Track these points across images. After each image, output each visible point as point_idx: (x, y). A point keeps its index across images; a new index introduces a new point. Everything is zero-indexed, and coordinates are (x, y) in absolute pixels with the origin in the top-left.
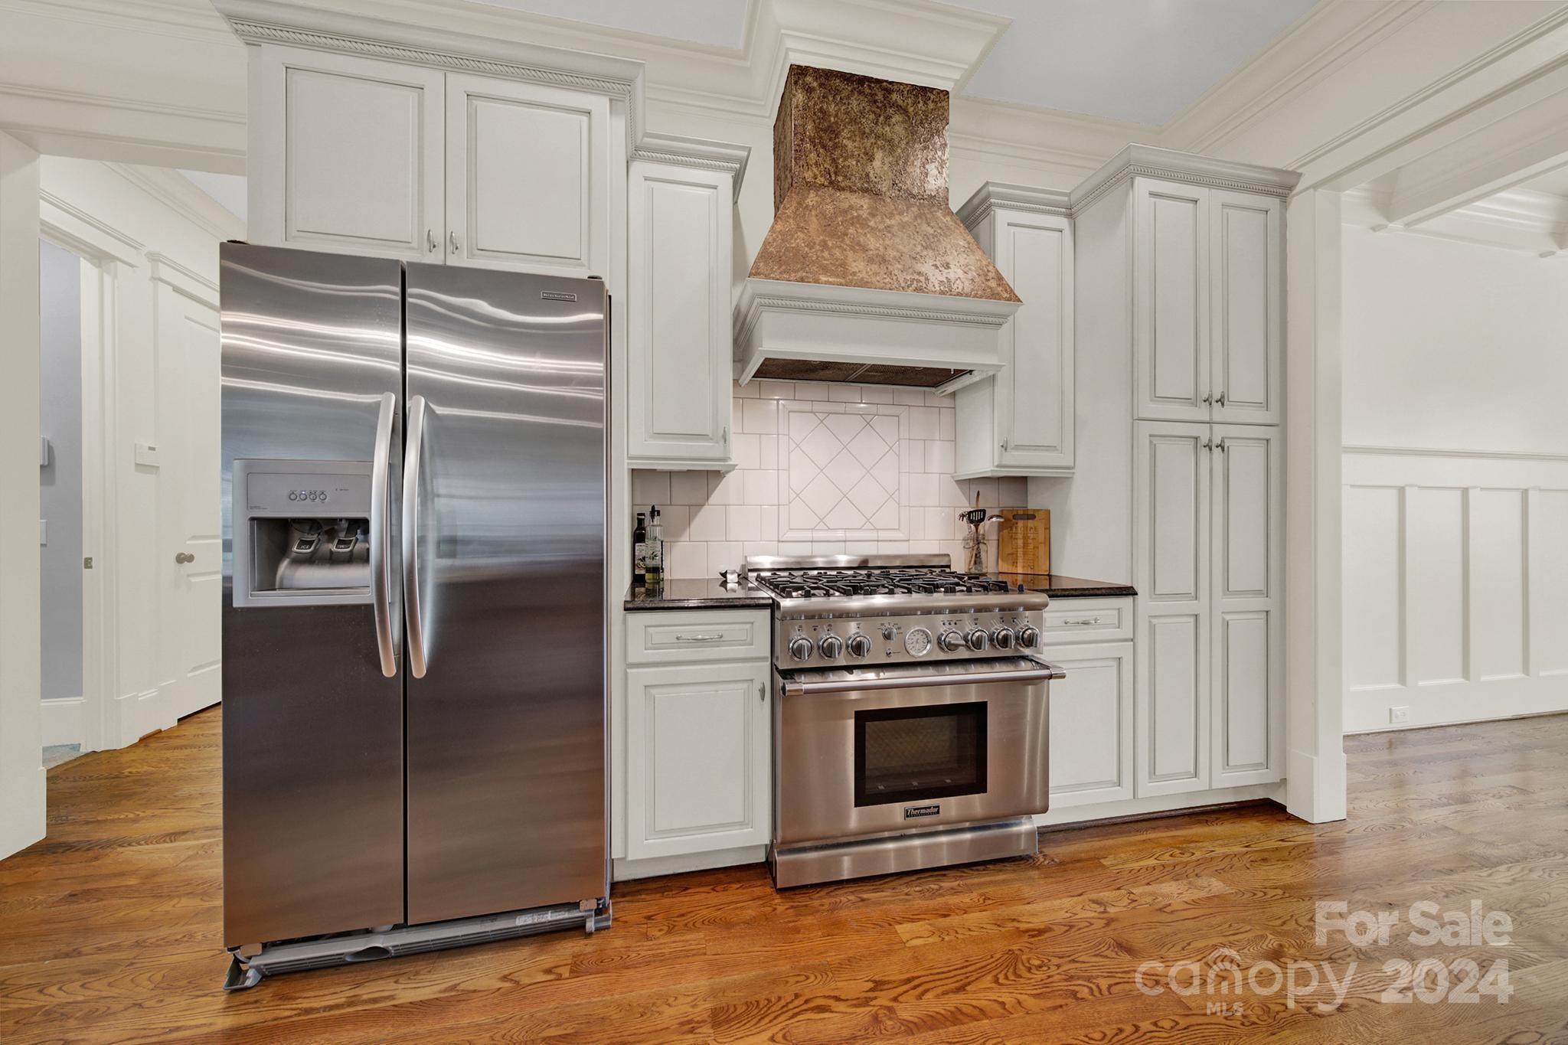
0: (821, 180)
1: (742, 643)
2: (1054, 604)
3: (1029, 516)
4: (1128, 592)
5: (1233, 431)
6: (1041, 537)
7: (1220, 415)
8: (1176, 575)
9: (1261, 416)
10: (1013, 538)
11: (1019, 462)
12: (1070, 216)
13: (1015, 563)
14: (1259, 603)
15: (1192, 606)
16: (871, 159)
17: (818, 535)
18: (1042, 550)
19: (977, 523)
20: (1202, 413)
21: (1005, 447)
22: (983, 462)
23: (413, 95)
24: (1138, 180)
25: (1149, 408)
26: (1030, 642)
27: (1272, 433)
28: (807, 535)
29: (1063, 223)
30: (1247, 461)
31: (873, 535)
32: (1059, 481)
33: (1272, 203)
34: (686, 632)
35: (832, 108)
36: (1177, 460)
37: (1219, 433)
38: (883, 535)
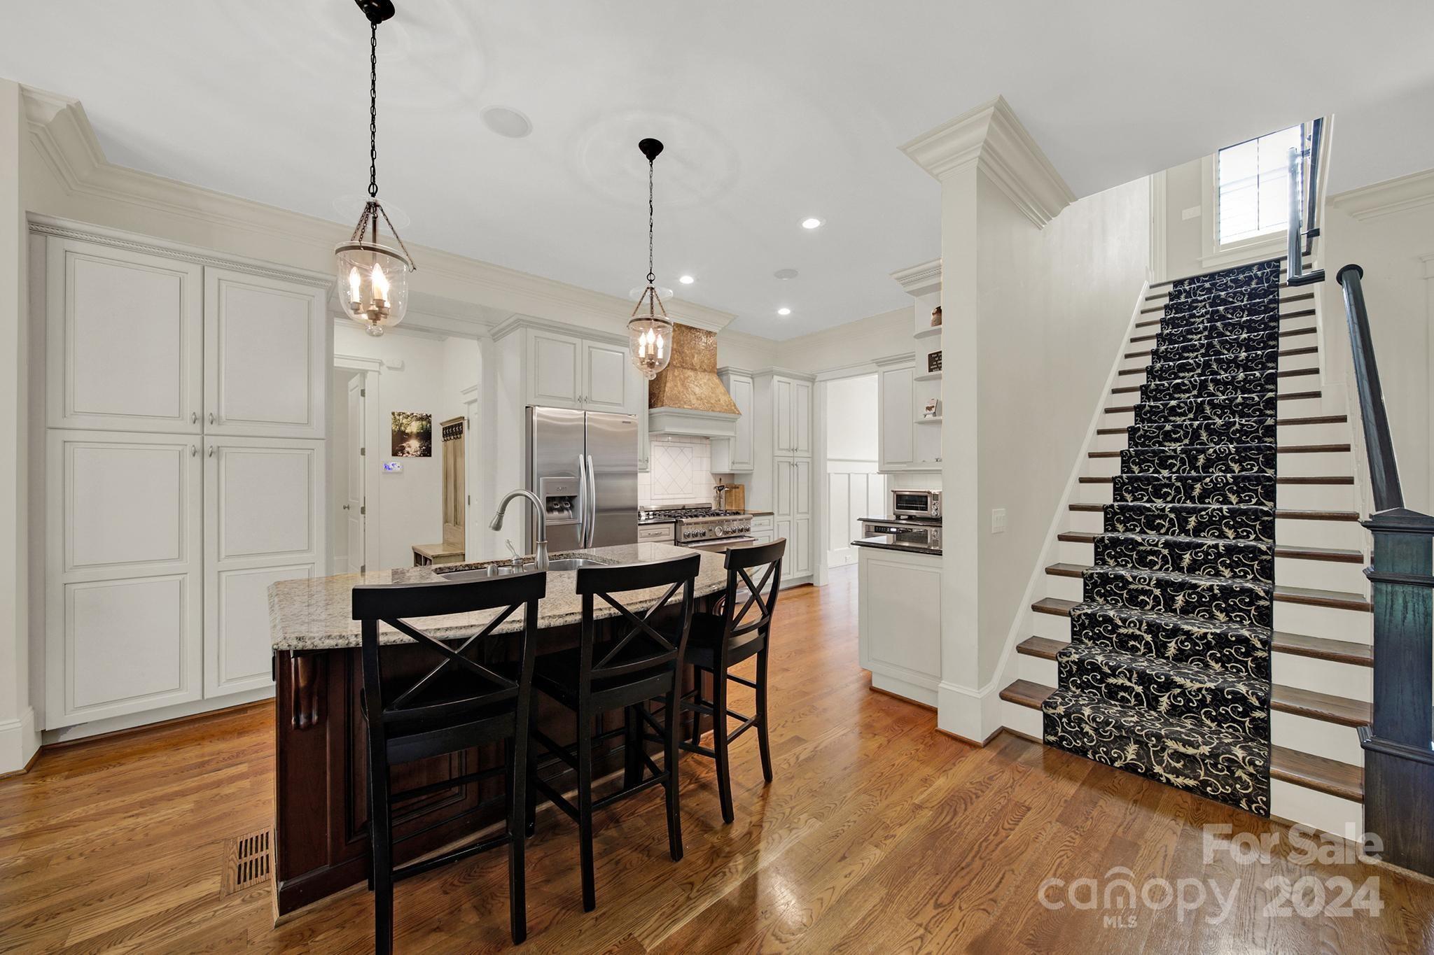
0: (678, 365)
1: (666, 535)
2: (754, 518)
3: (737, 487)
4: (771, 514)
5: (800, 460)
6: (741, 495)
7: (796, 454)
8: (784, 508)
9: (806, 454)
10: (731, 496)
11: (738, 468)
12: (752, 378)
13: (732, 506)
14: (806, 516)
15: (788, 518)
16: (694, 357)
17: (665, 497)
18: (742, 500)
19: (720, 491)
20: (791, 454)
21: (733, 463)
22: (725, 469)
23: (573, 346)
24: (775, 377)
25: (777, 453)
26: (748, 530)
27: (809, 460)
28: (661, 497)
29: (750, 380)
30: (803, 469)
31: (684, 496)
32: (748, 475)
33: (809, 384)
34: (652, 532)
35: (682, 338)
36: (785, 470)
37: (796, 460)
38: (688, 496)
